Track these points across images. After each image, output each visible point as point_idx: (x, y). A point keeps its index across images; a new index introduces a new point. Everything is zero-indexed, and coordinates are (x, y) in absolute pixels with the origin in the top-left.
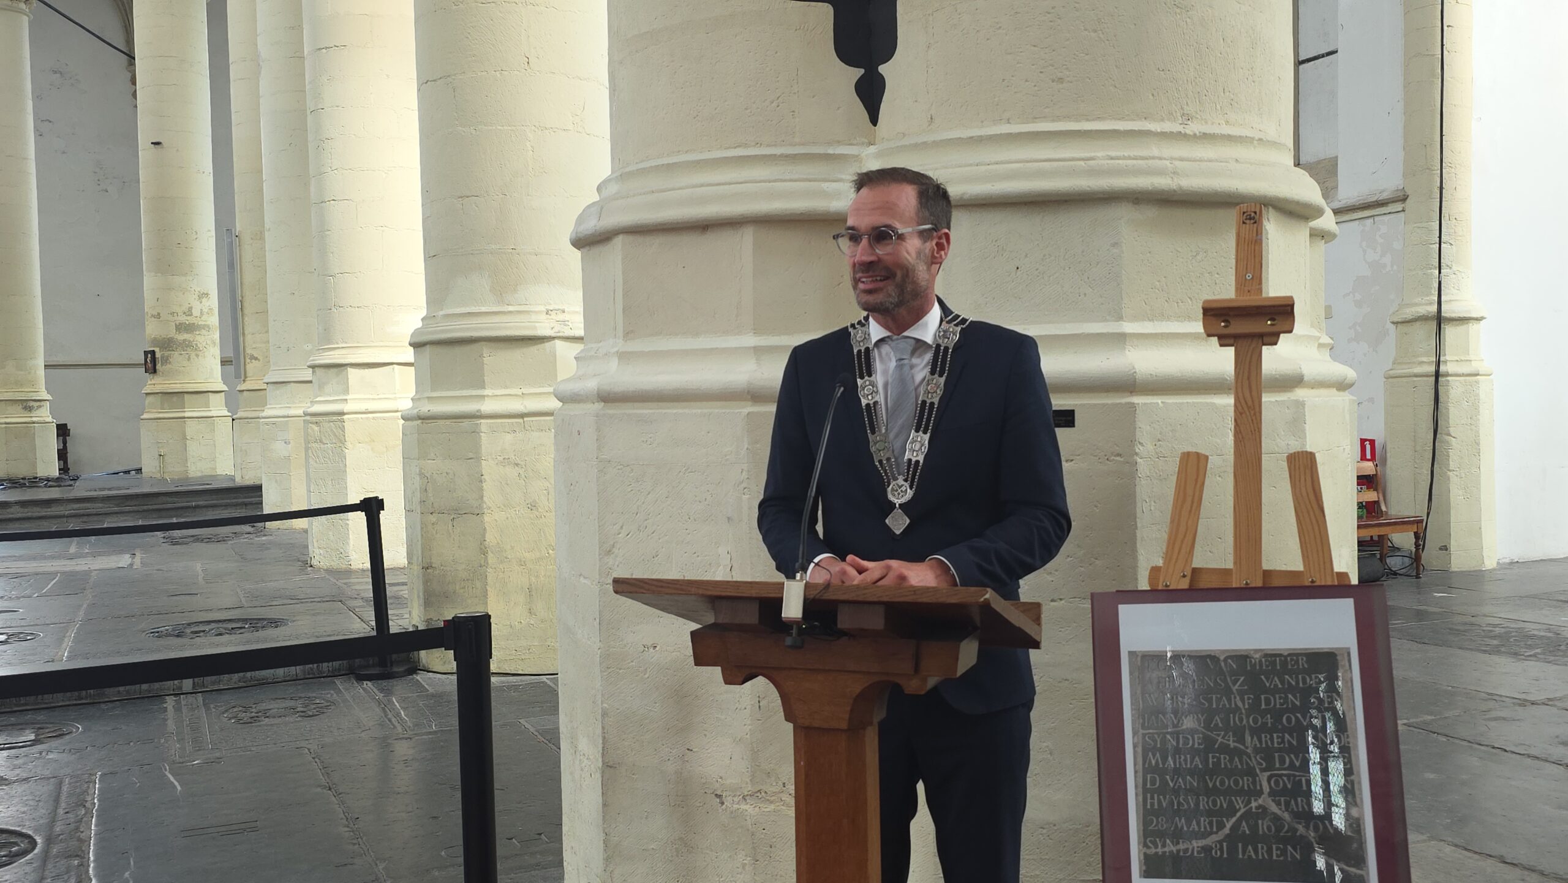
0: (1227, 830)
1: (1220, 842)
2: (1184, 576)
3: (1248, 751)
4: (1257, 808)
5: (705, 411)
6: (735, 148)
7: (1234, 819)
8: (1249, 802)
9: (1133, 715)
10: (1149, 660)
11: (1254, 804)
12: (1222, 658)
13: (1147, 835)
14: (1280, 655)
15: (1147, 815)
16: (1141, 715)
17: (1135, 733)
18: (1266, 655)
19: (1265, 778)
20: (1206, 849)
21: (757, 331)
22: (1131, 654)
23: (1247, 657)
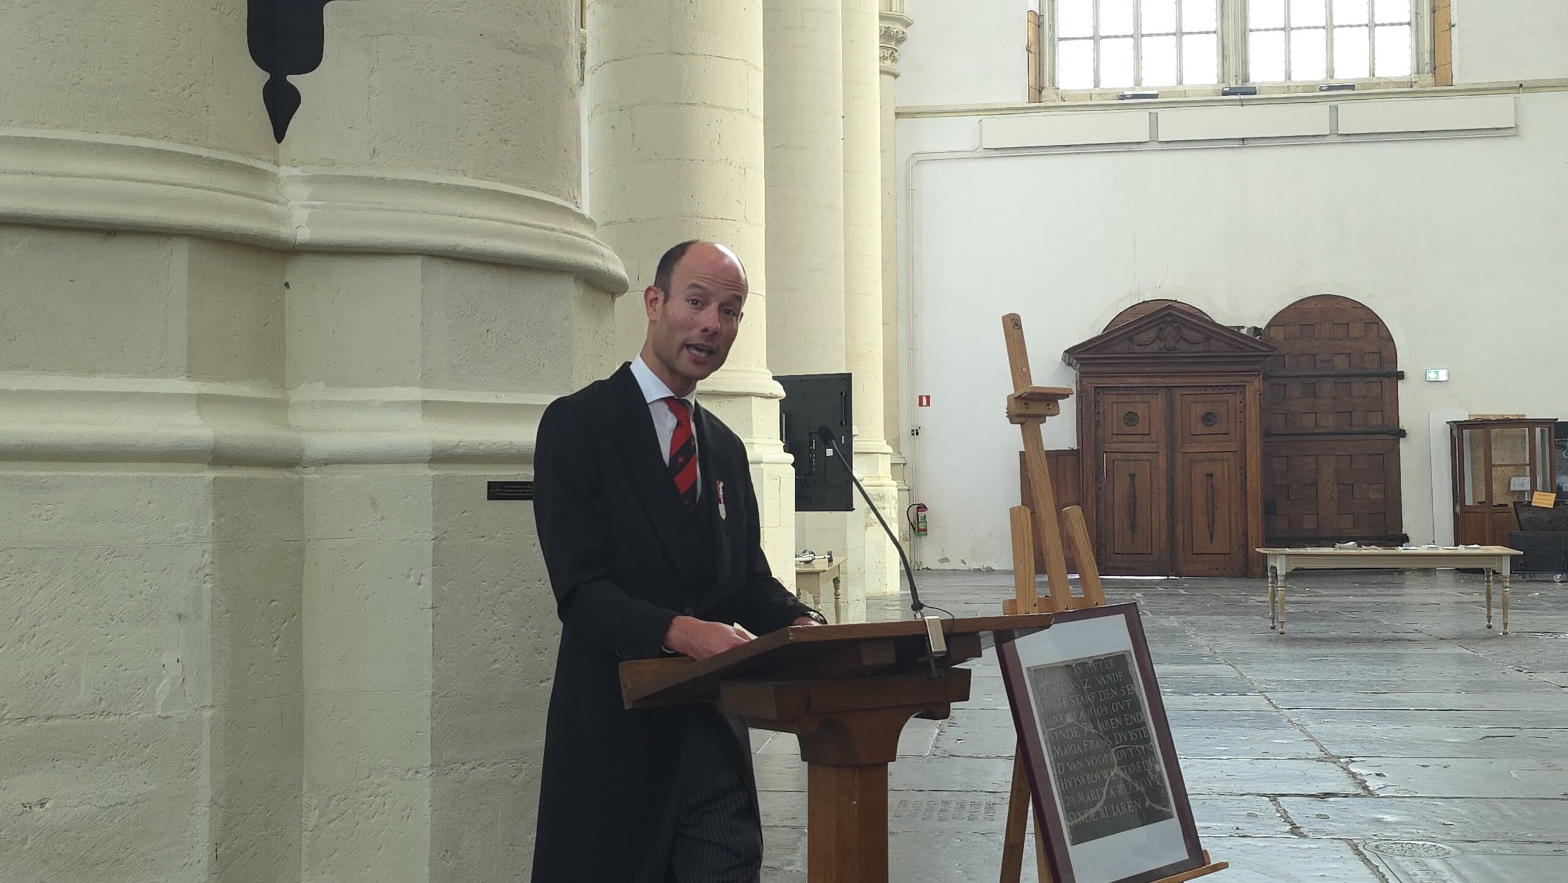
0: (1104, 797)
1: (1103, 806)
2: (1035, 605)
3: (1101, 734)
4: (1115, 776)
5: (147, 474)
6: (136, 136)
7: (1106, 788)
8: (1110, 773)
9: (1040, 719)
10: (1039, 672)
11: (1112, 774)
12: (1074, 666)
13: (1068, 810)
14: (1100, 660)
15: (1064, 795)
16: (1044, 716)
17: (1044, 733)
18: (1095, 661)
19: (1113, 754)
20: (1098, 814)
21: (191, 374)
22: (1028, 669)
23: (1086, 663)
